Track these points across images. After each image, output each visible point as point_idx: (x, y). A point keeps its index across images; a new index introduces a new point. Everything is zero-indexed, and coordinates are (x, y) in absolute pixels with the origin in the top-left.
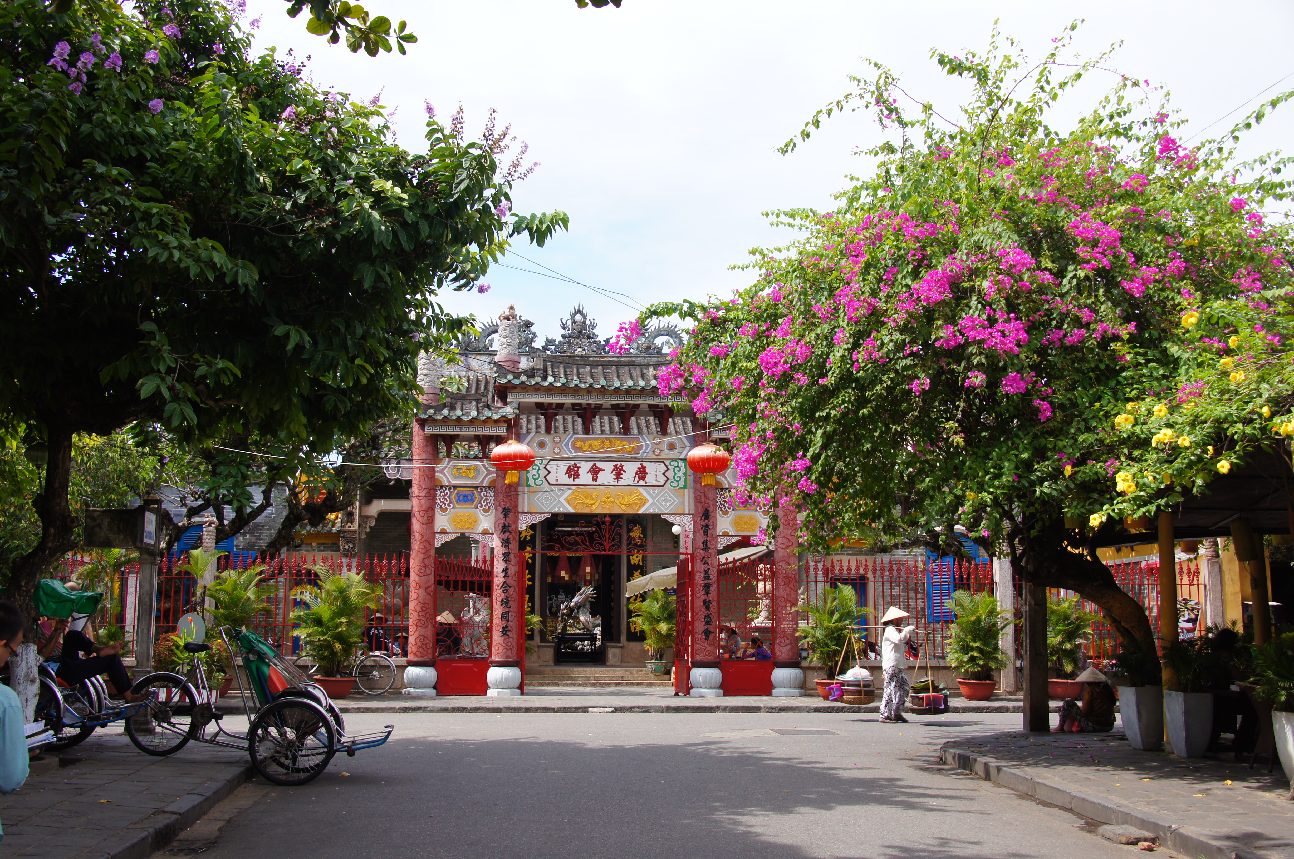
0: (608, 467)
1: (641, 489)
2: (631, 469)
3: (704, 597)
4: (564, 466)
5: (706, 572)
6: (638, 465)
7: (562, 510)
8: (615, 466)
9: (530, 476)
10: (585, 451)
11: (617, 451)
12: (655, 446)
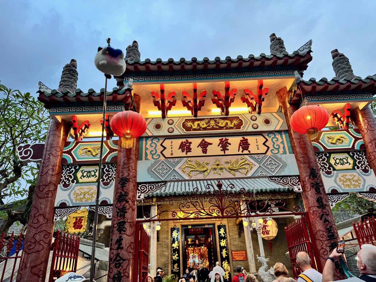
0: (216, 141)
2: (235, 142)
4: (177, 143)
6: (241, 138)
7: (177, 178)
8: (221, 140)
9: (148, 152)
10: (194, 130)
11: (221, 128)
12: (253, 122)
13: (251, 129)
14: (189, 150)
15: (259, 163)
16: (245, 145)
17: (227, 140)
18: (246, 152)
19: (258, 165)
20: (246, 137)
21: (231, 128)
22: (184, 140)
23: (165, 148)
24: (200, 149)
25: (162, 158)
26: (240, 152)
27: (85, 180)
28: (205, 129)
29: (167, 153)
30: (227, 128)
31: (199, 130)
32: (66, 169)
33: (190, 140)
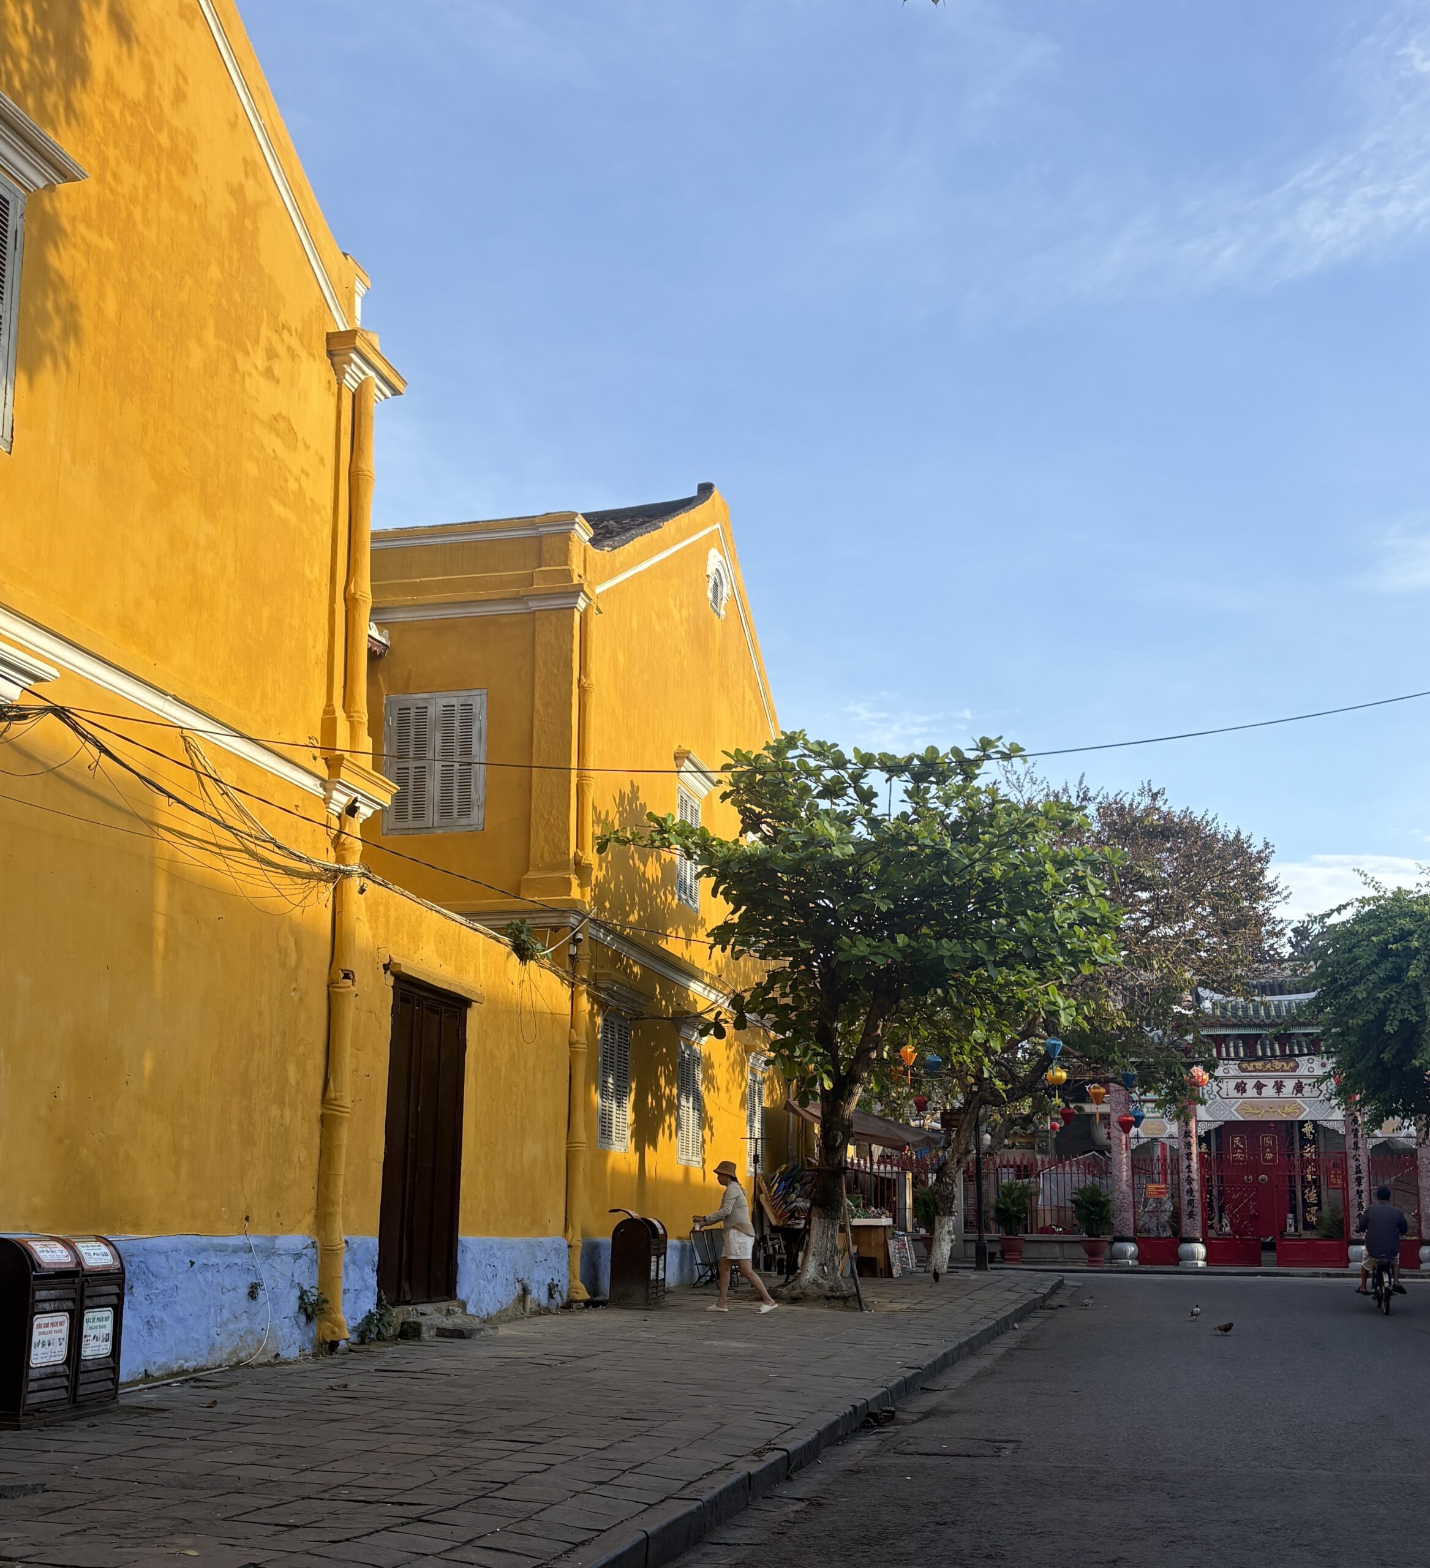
0: (1270, 1083)
1: (1298, 1100)
2: (1289, 1085)
3: (1356, 1188)
4: (1232, 1084)
5: (1358, 1167)
6: (1296, 1081)
7: (1233, 1119)
8: (1276, 1082)
9: (1205, 1091)
10: (1249, 1072)
11: (1277, 1071)
12: (1310, 1065)
13: (1306, 1073)
14: (1244, 1091)
15: (1310, 1107)
16: (1299, 1088)
17: (1282, 1082)
18: (1299, 1095)
19: (1308, 1110)
20: (1301, 1080)
21: (1288, 1071)
22: (1240, 1081)
23: (1221, 1088)
24: (1255, 1090)
25: (1218, 1097)
26: (1294, 1095)
27: (1151, 1115)
28: (1261, 1071)
29: (1223, 1093)
30: (1283, 1071)
31: (1254, 1071)
33: (1245, 1081)
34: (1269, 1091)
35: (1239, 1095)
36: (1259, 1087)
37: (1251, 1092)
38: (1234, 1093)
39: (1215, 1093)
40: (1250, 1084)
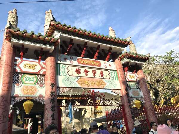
1: (103, 80)
2: (98, 72)
6: (100, 71)
8: (93, 71)
9: (61, 71)
10: (82, 64)
11: (93, 65)
12: (105, 65)
13: (104, 68)
14: (80, 73)
15: (108, 83)
16: (102, 74)
17: (95, 71)
18: (102, 77)
20: (102, 71)
22: (78, 68)
23: (69, 71)
25: (68, 75)
26: (100, 77)
27: (28, 82)
28: (86, 64)
29: (70, 73)
30: (96, 66)
31: (84, 64)
32: (15, 74)
33: (80, 68)
34: (90, 74)
35: (78, 75)
36: (86, 72)
37: (83, 74)
38: (75, 74)
39: (66, 72)
40: (82, 70)
